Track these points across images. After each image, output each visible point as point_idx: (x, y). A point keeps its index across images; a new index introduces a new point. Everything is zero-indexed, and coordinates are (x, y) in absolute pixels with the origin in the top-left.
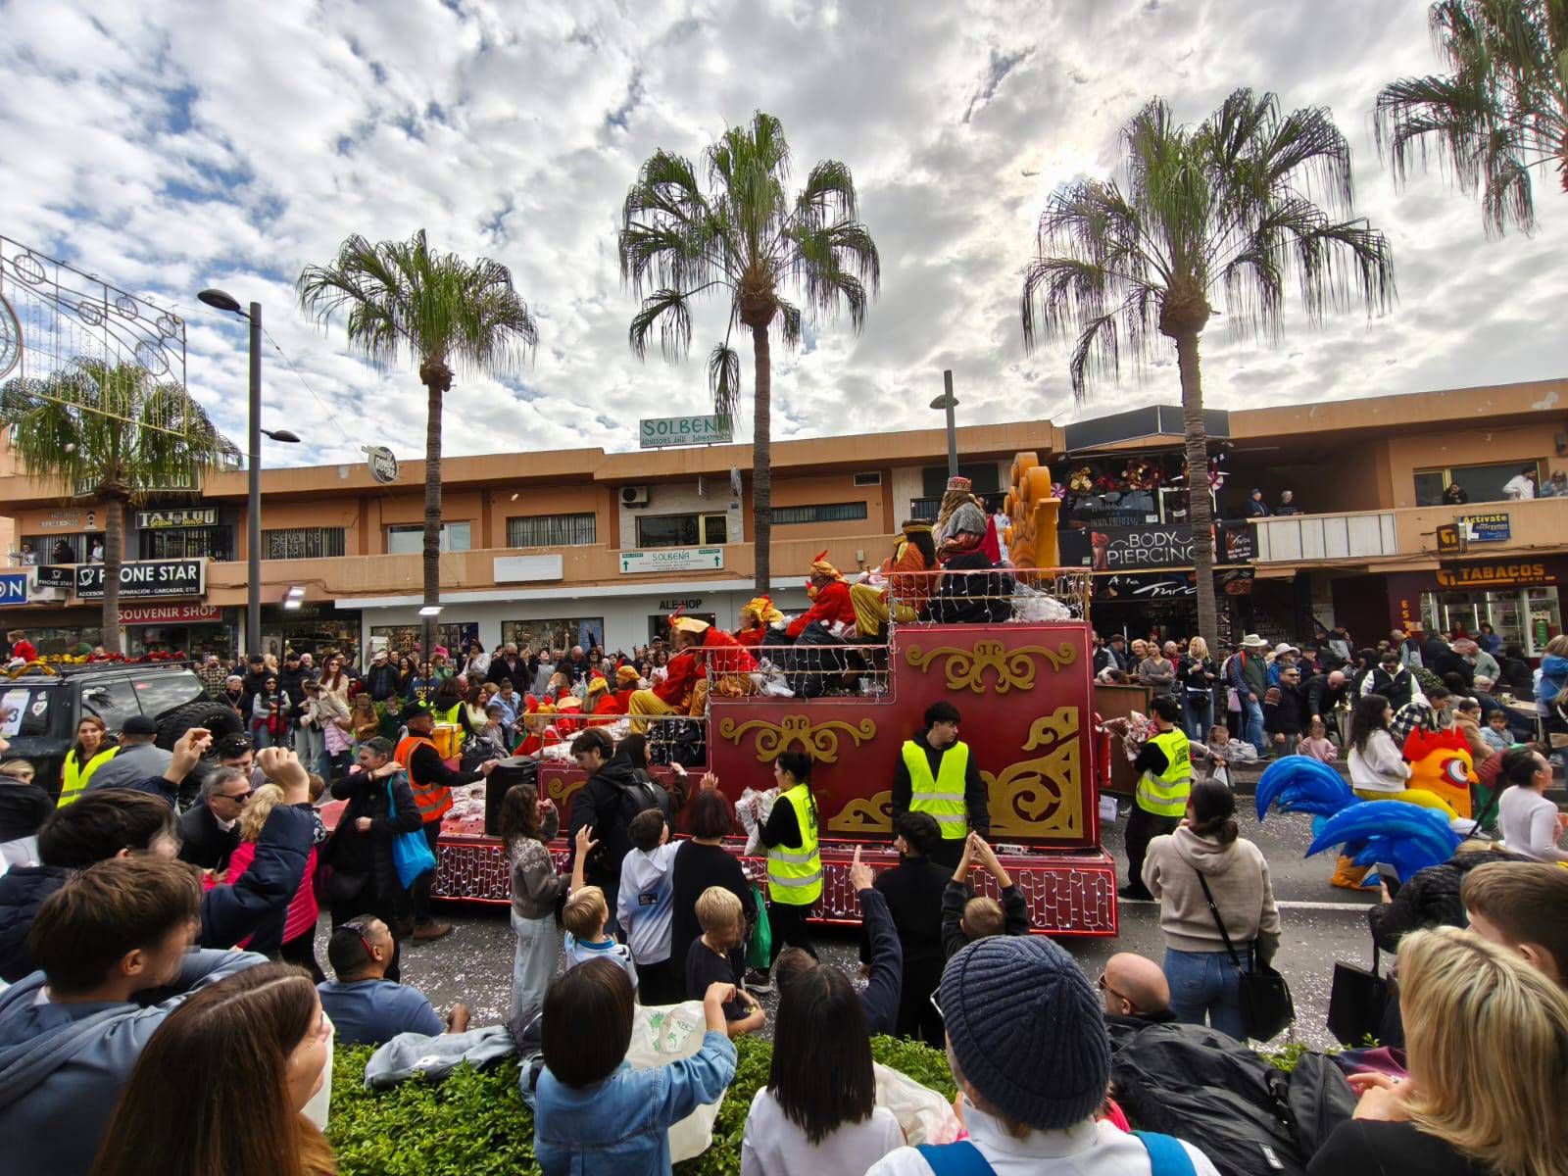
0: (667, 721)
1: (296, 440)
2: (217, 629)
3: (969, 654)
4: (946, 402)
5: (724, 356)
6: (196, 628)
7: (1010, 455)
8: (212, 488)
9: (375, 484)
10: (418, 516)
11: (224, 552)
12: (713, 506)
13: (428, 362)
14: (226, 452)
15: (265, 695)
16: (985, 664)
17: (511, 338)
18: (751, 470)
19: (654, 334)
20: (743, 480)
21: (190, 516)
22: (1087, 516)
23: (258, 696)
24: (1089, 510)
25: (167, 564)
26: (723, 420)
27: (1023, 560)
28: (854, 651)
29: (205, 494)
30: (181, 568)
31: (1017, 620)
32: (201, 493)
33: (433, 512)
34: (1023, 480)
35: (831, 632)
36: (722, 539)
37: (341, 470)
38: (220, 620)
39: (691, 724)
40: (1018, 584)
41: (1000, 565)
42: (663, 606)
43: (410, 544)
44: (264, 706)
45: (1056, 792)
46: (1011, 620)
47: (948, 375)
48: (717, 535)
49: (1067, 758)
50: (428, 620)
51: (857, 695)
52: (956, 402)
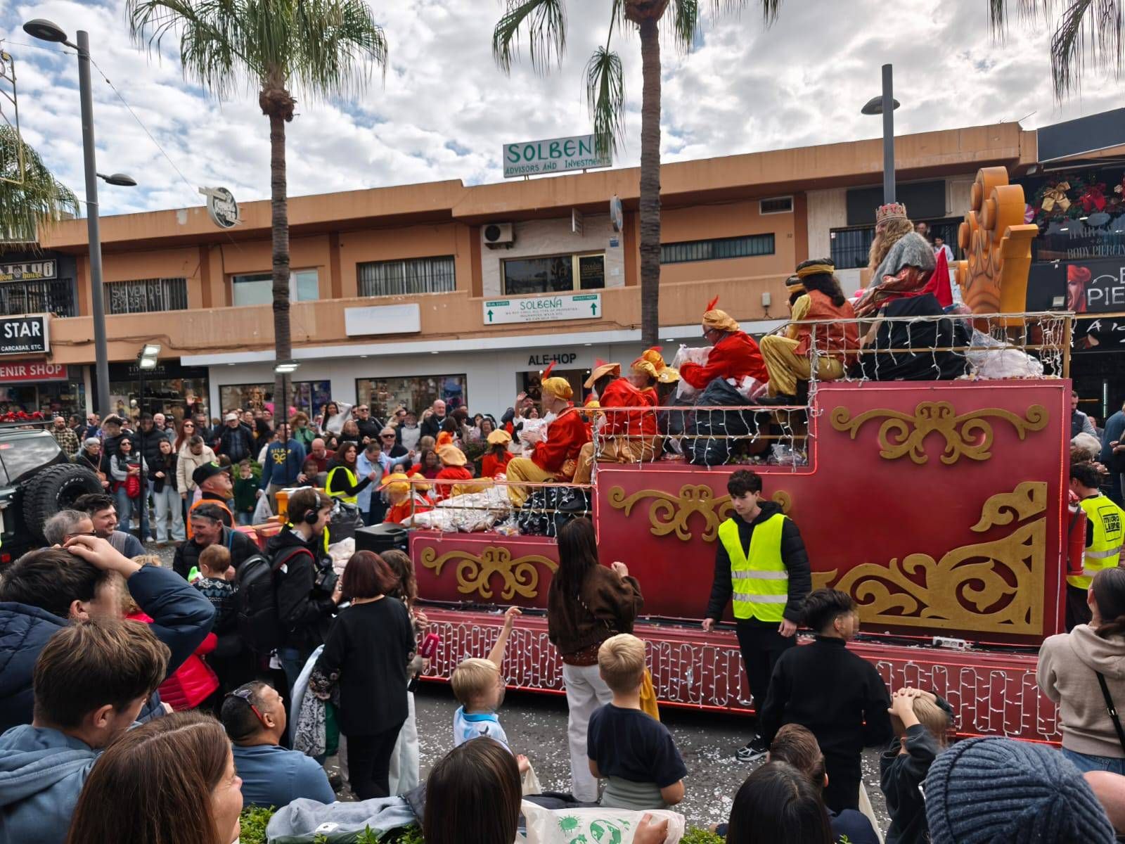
0: (548, 489)
1: (131, 184)
2: (63, 388)
3: (910, 417)
4: (883, 106)
5: (605, 62)
6: (44, 387)
7: (970, 169)
8: (48, 238)
9: (216, 229)
10: (266, 264)
11: (65, 307)
12: (589, 244)
13: (268, 87)
14: (61, 199)
15: (121, 456)
16: (928, 430)
17: (356, 54)
18: (636, 200)
19: (520, 40)
20: (624, 212)
21: (29, 269)
22: (1064, 243)
23: (114, 458)
24: (1066, 235)
25: (11, 321)
26: (603, 141)
27: (982, 303)
28: (766, 413)
29: (43, 246)
30: (25, 325)
31: (973, 377)
32: (38, 244)
33: (281, 260)
34: (988, 203)
35: (739, 390)
36: (600, 284)
37: (179, 215)
38: (66, 378)
39: (577, 492)
40: (976, 332)
41: (952, 310)
42: (532, 361)
43: (259, 295)
44: (121, 468)
45: (1012, 581)
46: (964, 377)
47: (887, 71)
48: (594, 279)
49: (1029, 542)
50: (284, 376)
51: (769, 464)
52: (897, 105)
